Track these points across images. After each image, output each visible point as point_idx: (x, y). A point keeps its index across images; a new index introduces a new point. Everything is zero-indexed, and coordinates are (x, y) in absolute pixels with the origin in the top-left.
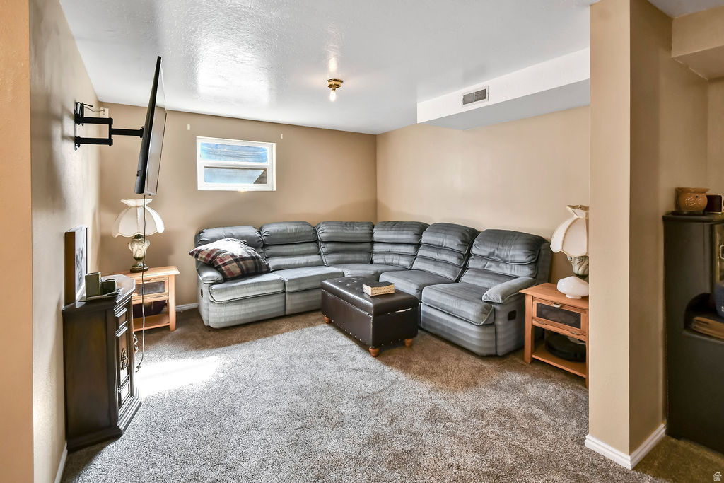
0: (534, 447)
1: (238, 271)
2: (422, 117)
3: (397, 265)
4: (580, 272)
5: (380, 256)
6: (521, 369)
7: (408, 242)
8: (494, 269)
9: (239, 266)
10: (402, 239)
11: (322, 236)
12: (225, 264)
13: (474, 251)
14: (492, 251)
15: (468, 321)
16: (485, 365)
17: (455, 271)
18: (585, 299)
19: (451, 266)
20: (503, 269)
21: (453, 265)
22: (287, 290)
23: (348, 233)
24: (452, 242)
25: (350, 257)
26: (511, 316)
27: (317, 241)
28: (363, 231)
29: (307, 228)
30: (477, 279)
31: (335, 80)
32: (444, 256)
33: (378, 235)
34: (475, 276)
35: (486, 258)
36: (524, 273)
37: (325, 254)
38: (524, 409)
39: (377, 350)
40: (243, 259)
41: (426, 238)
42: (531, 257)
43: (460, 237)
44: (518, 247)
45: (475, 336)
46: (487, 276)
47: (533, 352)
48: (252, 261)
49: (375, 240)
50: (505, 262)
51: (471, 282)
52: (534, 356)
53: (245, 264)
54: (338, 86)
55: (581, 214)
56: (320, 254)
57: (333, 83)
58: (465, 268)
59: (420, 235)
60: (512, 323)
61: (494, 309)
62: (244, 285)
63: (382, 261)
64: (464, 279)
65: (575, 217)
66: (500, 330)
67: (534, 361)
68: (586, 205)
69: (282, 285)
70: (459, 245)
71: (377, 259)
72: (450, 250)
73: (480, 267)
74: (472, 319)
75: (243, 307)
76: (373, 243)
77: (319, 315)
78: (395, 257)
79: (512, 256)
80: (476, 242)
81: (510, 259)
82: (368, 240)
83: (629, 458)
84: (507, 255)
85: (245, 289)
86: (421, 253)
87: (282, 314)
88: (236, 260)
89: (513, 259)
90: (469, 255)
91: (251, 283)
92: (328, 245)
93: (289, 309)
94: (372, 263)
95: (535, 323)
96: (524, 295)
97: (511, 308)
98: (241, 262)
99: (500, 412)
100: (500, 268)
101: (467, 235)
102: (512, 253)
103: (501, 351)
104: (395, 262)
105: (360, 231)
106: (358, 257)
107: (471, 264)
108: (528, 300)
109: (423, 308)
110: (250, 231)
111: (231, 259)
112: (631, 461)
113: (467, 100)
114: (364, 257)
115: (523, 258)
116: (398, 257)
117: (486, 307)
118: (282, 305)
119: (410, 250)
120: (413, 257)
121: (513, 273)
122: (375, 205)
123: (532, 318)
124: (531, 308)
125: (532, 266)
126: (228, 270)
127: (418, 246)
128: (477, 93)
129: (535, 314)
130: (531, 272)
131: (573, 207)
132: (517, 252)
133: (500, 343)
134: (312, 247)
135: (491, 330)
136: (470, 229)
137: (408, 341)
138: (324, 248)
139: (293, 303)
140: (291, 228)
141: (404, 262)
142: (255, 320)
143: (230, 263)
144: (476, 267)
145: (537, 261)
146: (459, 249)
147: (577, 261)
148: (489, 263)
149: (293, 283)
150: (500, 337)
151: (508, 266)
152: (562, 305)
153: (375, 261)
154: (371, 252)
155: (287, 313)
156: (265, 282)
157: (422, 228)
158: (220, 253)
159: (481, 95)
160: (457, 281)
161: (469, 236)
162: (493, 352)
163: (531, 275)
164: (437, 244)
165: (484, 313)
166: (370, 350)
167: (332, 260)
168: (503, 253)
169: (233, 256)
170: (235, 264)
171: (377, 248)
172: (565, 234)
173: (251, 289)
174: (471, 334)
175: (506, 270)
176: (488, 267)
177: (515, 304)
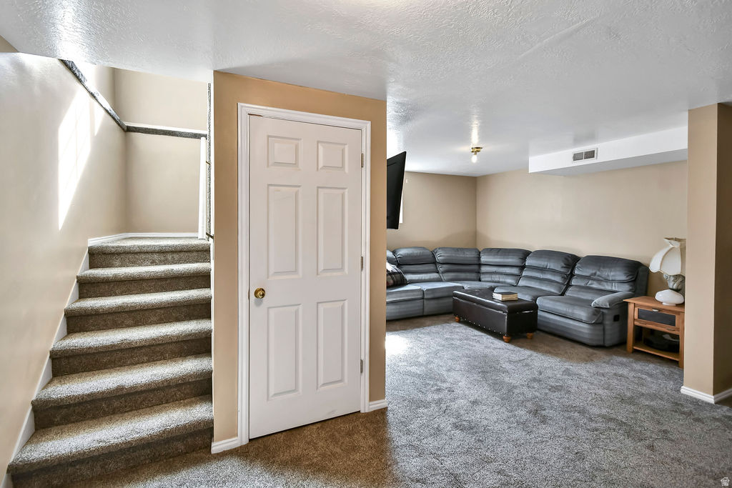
0: (644, 390)
1: (393, 281)
2: (533, 169)
3: (505, 282)
4: (675, 287)
5: (487, 276)
6: (625, 355)
7: (514, 264)
8: (595, 285)
9: (393, 279)
10: (508, 262)
11: (439, 258)
13: (576, 272)
14: (594, 272)
15: (580, 321)
16: (595, 351)
17: (560, 287)
18: (682, 305)
19: (555, 284)
20: (604, 286)
21: (558, 282)
22: (425, 297)
23: (461, 256)
24: (557, 265)
25: (463, 275)
26: (616, 318)
27: (435, 263)
28: (473, 256)
29: (428, 252)
30: (581, 293)
31: (477, 148)
32: (549, 276)
33: (484, 259)
34: (579, 291)
35: (588, 278)
36: (623, 290)
37: (443, 273)
38: (632, 374)
39: (509, 338)
40: (394, 273)
41: (529, 262)
42: (631, 277)
43: (563, 261)
44: (618, 269)
45: (586, 331)
46: (590, 291)
47: (634, 345)
48: (398, 275)
49: (482, 263)
50: (607, 280)
51: (575, 296)
52: (635, 348)
53: (395, 277)
54: (479, 151)
55: (677, 245)
56: (438, 273)
57: (476, 150)
58: (568, 285)
59: (524, 259)
60: (617, 324)
61: (603, 312)
63: (490, 279)
64: (568, 293)
65: (671, 246)
66: (607, 327)
67: (636, 351)
68: (680, 238)
69: (422, 293)
70: (562, 267)
71: (483, 278)
72: (554, 271)
73: (583, 284)
74: (584, 319)
75: (398, 307)
76: (480, 265)
77: (452, 316)
78: (501, 276)
79: (613, 276)
80: (578, 265)
81: (611, 279)
82: (476, 262)
83: (713, 397)
84: (608, 275)
85: (399, 295)
86: (524, 273)
87: (421, 314)
89: (613, 278)
90: (572, 275)
92: (444, 266)
93: (427, 311)
94: (480, 280)
95: (637, 323)
96: (627, 304)
97: (616, 312)
98: (393, 276)
99: (615, 374)
100: (602, 285)
101: (569, 259)
102: (612, 274)
103: (608, 343)
104: (501, 280)
105: (470, 256)
106: (468, 275)
107: (574, 282)
108: (631, 307)
109: (540, 313)
110: (389, 254)
112: (715, 399)
113: (577, 157)
114: (474, 275)
115: (623, 278)
116: (505, 276)
117: (596, 311)
118: (422, 307)
119: (515, 271)
120: (519, 277)
121: (614, 289)
122: (475, 235)
123: (634, 319)
124: (633, 312)
125: (631, 284)
127: (522, 268)
128: (586, 153)
129: (636, 317)
130: (631, 288)
131: (669, 239)
132: (618, 273)
133: (608, 337)
134: (432, 267)
135: (601, 327)
136: (572, 255)
137: (529, 335)
138: (441, 269)
139: (430, 306)
140: (416, 252)
141: (510, 280)
142: (405, 317)
144: (578, 284)
145: (635, 281)
146: (562, 270)
147: (672, 279)
148: (590, 282)
149: (430, 292)
150: (608, 333)
151: (609, 284)
152: (660, 310)
153: (483, 280)
154: (479, 272)
155: (425, 314)
157: (525, 254)
159: (591, 154)
160: (563, 294)
161: (571, 261)
162: (601, 343)
163: (630, 290)
164: (541, 266)
165: (594, 314)
166: (504, 337)
167: (449, 277)
168: (604, 273)
170: (390, 276)
171: (484, 269)
172: (663, 259)
173: (403, 294)
174: (583, 330)
175: (608, 287)
176: (591, 284)
177: (620, 310)
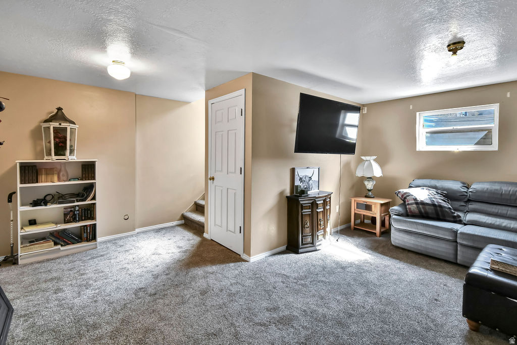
1: (416, 211)
9: (418, 208)
12: (408, 204)
22: (459, 241)
48: (432, 207)
53: (423, 208)
62: (415, 222)
88: (417, 203)
91: (421, 223)
98: (421, 206)
110: (456, 186)
111: (413, 201)
126: (410, 209)
143: (412, 204)
149: (465, 237)
156: (437, 226)
158: (409, 196)
169: (415, 199)
170: (415, 205)
